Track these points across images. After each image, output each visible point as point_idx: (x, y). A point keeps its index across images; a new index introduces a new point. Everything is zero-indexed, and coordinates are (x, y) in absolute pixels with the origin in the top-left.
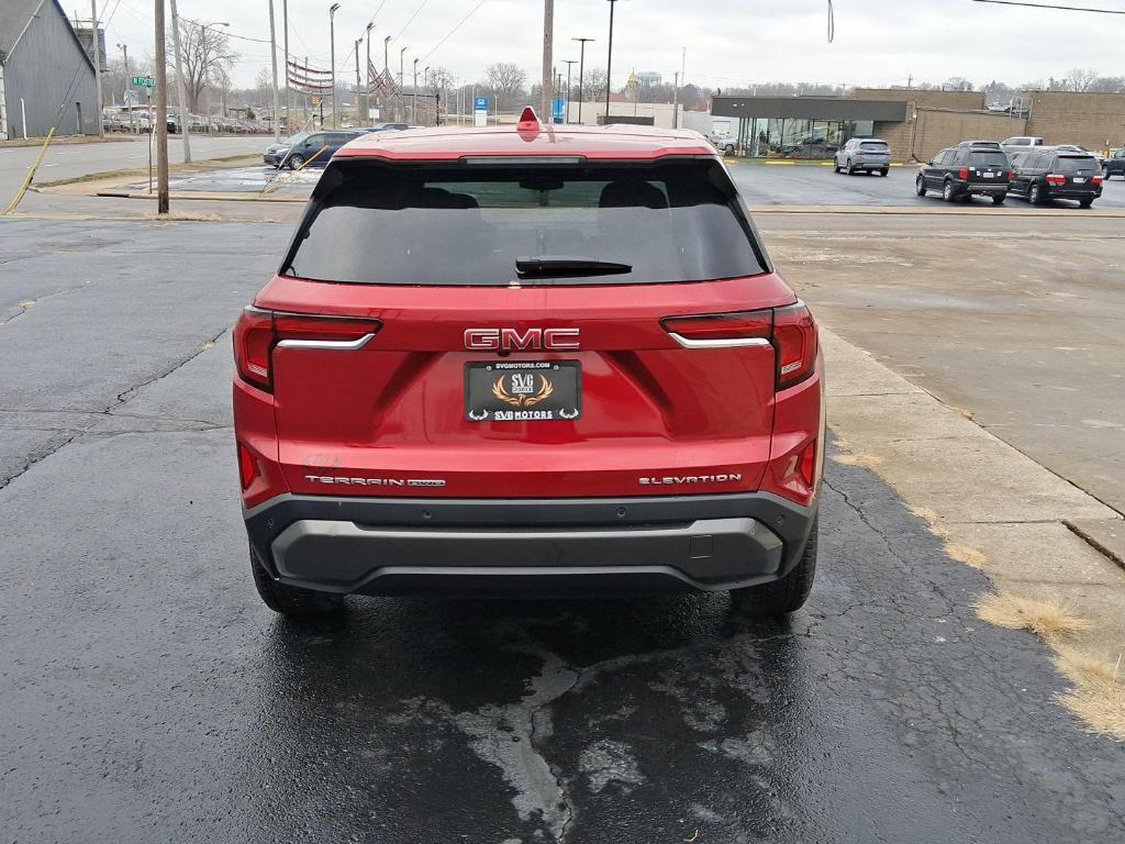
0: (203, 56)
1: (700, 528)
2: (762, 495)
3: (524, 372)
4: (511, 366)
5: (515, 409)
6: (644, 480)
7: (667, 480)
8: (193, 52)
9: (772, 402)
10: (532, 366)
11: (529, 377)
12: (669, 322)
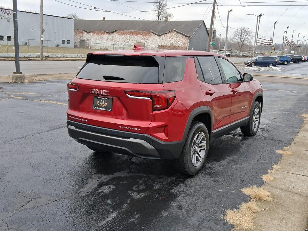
0: (245, 37)
1: (131, 140)
2: (146, 135)
3: (103, 99)
4: (101, 98)
5: (100, 107)
6: (120, 127)
7: (125, 127)
8: (242, 36)
9: (152, 113)
10: (104, 98)
11: (103, 101)
12: (126, 91)
